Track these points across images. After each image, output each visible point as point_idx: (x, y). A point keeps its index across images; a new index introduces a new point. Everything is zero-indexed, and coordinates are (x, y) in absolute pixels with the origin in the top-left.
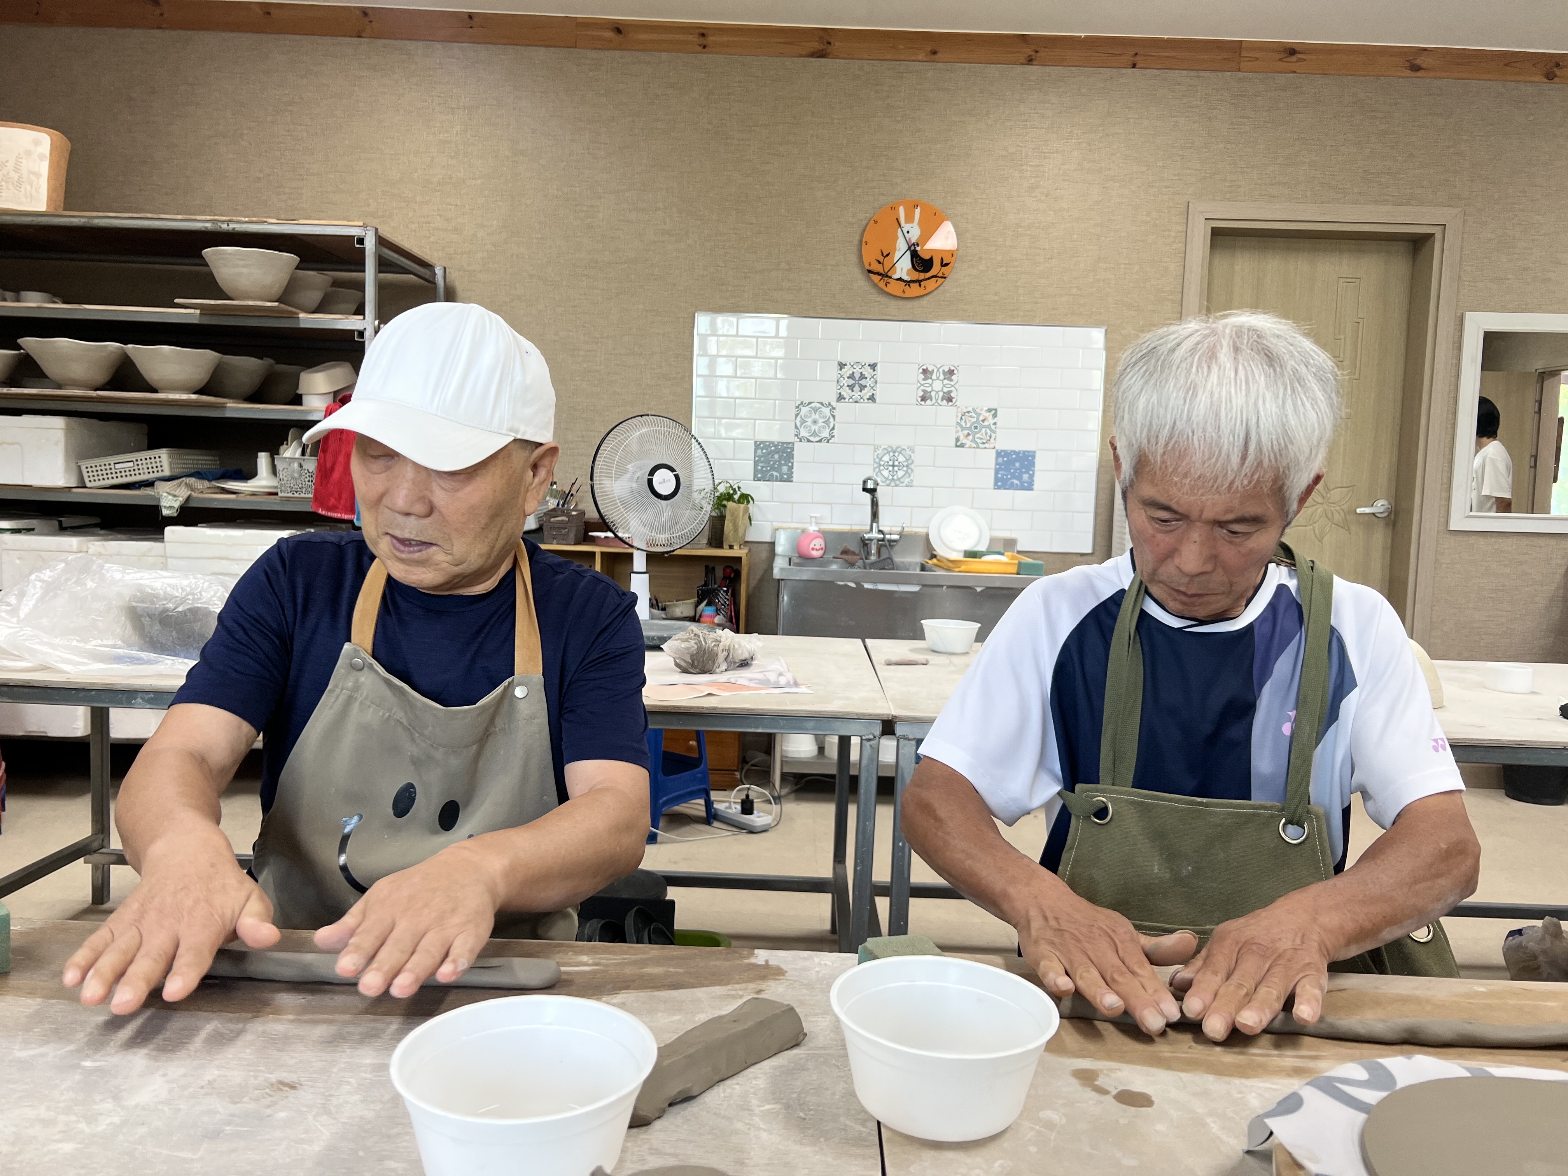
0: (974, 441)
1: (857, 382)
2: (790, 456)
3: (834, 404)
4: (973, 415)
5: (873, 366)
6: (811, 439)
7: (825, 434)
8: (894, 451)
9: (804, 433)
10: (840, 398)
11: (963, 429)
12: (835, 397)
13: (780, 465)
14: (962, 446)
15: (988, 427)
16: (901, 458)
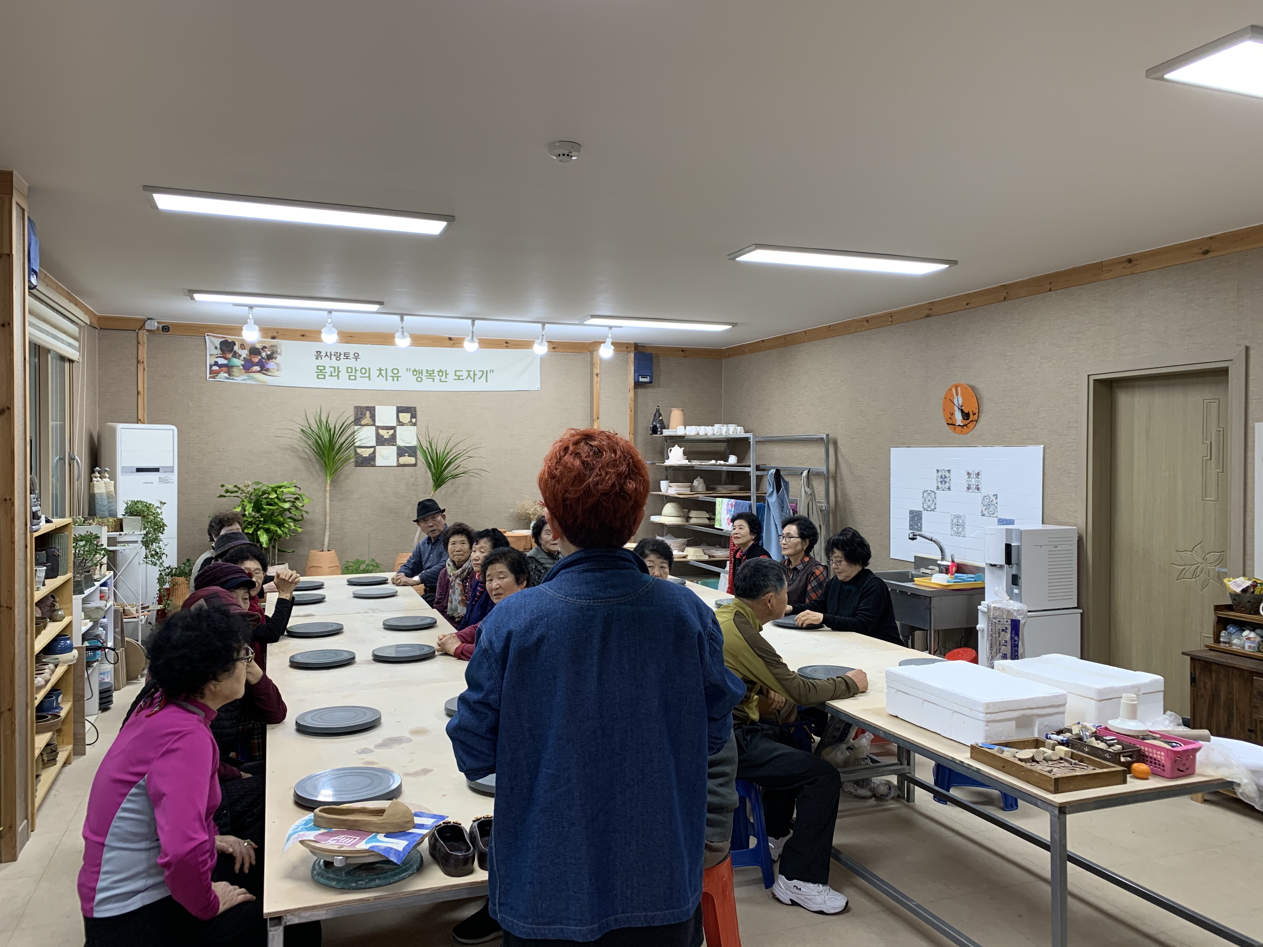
0: (988, 513)
1: (943, 479)
2: (921, 518)
3: (935, 491)
4: (988, 498)
5: (949, 471)
6: (928, 509)
7: (933, 507)
8: (958, 517)
9: (926, 507)
10: (938, 488)
11: (984, 506)
12: (936, 487)
13: (918, 522)
14: (983, 515)
15: (993, 505)
16: (961, 521)
